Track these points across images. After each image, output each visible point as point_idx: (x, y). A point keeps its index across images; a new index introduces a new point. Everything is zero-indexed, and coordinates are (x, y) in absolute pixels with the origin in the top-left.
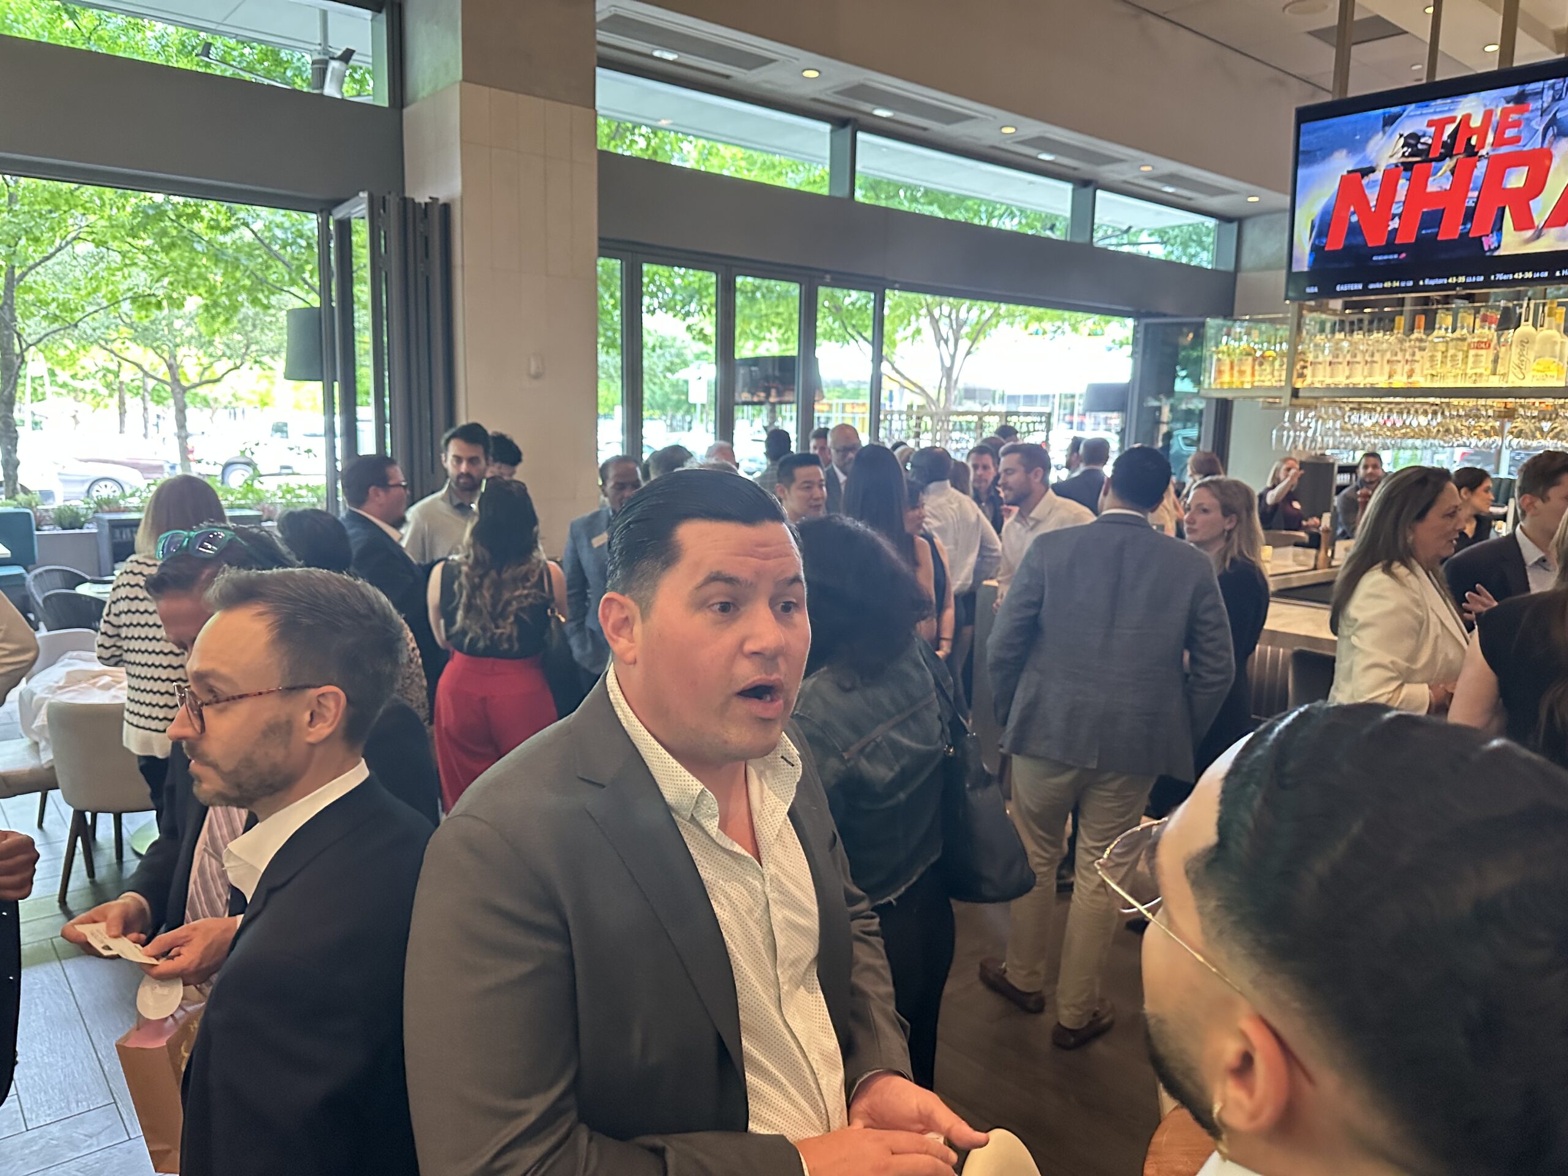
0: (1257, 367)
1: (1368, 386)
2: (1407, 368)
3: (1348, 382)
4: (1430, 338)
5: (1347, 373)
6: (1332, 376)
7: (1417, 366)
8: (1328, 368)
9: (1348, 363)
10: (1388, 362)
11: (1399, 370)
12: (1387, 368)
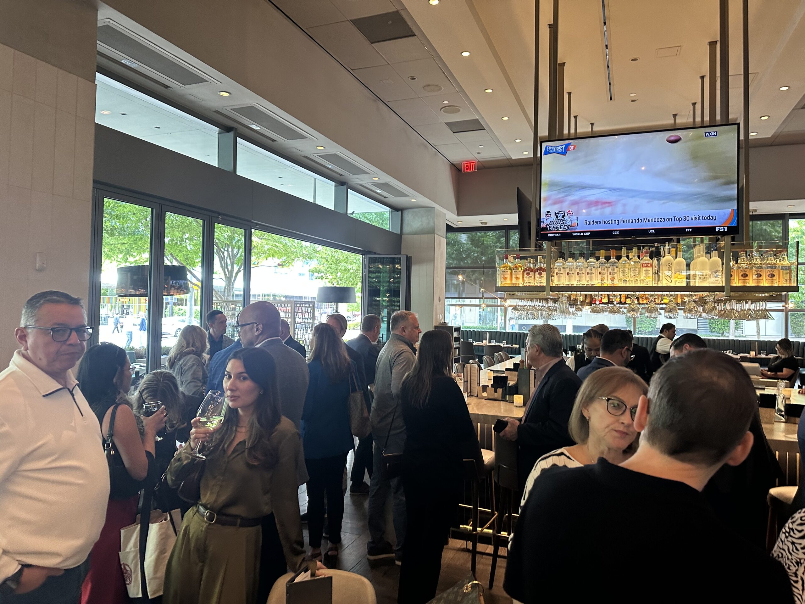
0: (526, 276)
1: (590, 285)
2: (610, 276)
3: (579, 283)
4: (620, 261)
5: (578, 279)
6: (570, 280)
7: (615, 275)
8: (567, 276)
9: (578, 274)
10: (600, 273)
11: (606, 278)
12: (600, 276)
